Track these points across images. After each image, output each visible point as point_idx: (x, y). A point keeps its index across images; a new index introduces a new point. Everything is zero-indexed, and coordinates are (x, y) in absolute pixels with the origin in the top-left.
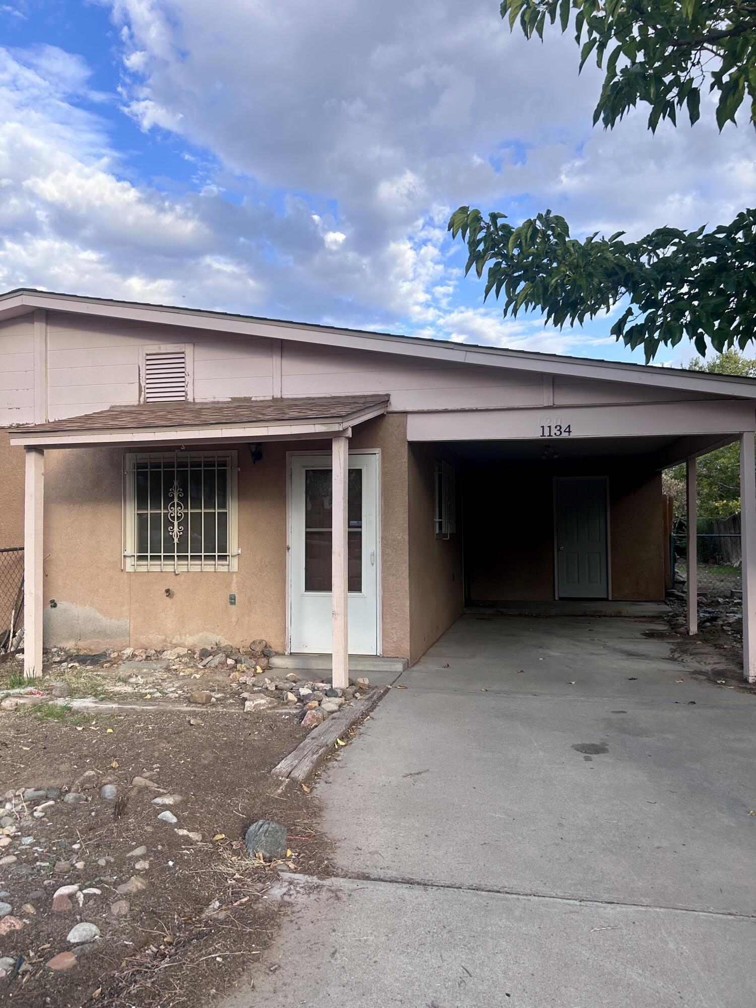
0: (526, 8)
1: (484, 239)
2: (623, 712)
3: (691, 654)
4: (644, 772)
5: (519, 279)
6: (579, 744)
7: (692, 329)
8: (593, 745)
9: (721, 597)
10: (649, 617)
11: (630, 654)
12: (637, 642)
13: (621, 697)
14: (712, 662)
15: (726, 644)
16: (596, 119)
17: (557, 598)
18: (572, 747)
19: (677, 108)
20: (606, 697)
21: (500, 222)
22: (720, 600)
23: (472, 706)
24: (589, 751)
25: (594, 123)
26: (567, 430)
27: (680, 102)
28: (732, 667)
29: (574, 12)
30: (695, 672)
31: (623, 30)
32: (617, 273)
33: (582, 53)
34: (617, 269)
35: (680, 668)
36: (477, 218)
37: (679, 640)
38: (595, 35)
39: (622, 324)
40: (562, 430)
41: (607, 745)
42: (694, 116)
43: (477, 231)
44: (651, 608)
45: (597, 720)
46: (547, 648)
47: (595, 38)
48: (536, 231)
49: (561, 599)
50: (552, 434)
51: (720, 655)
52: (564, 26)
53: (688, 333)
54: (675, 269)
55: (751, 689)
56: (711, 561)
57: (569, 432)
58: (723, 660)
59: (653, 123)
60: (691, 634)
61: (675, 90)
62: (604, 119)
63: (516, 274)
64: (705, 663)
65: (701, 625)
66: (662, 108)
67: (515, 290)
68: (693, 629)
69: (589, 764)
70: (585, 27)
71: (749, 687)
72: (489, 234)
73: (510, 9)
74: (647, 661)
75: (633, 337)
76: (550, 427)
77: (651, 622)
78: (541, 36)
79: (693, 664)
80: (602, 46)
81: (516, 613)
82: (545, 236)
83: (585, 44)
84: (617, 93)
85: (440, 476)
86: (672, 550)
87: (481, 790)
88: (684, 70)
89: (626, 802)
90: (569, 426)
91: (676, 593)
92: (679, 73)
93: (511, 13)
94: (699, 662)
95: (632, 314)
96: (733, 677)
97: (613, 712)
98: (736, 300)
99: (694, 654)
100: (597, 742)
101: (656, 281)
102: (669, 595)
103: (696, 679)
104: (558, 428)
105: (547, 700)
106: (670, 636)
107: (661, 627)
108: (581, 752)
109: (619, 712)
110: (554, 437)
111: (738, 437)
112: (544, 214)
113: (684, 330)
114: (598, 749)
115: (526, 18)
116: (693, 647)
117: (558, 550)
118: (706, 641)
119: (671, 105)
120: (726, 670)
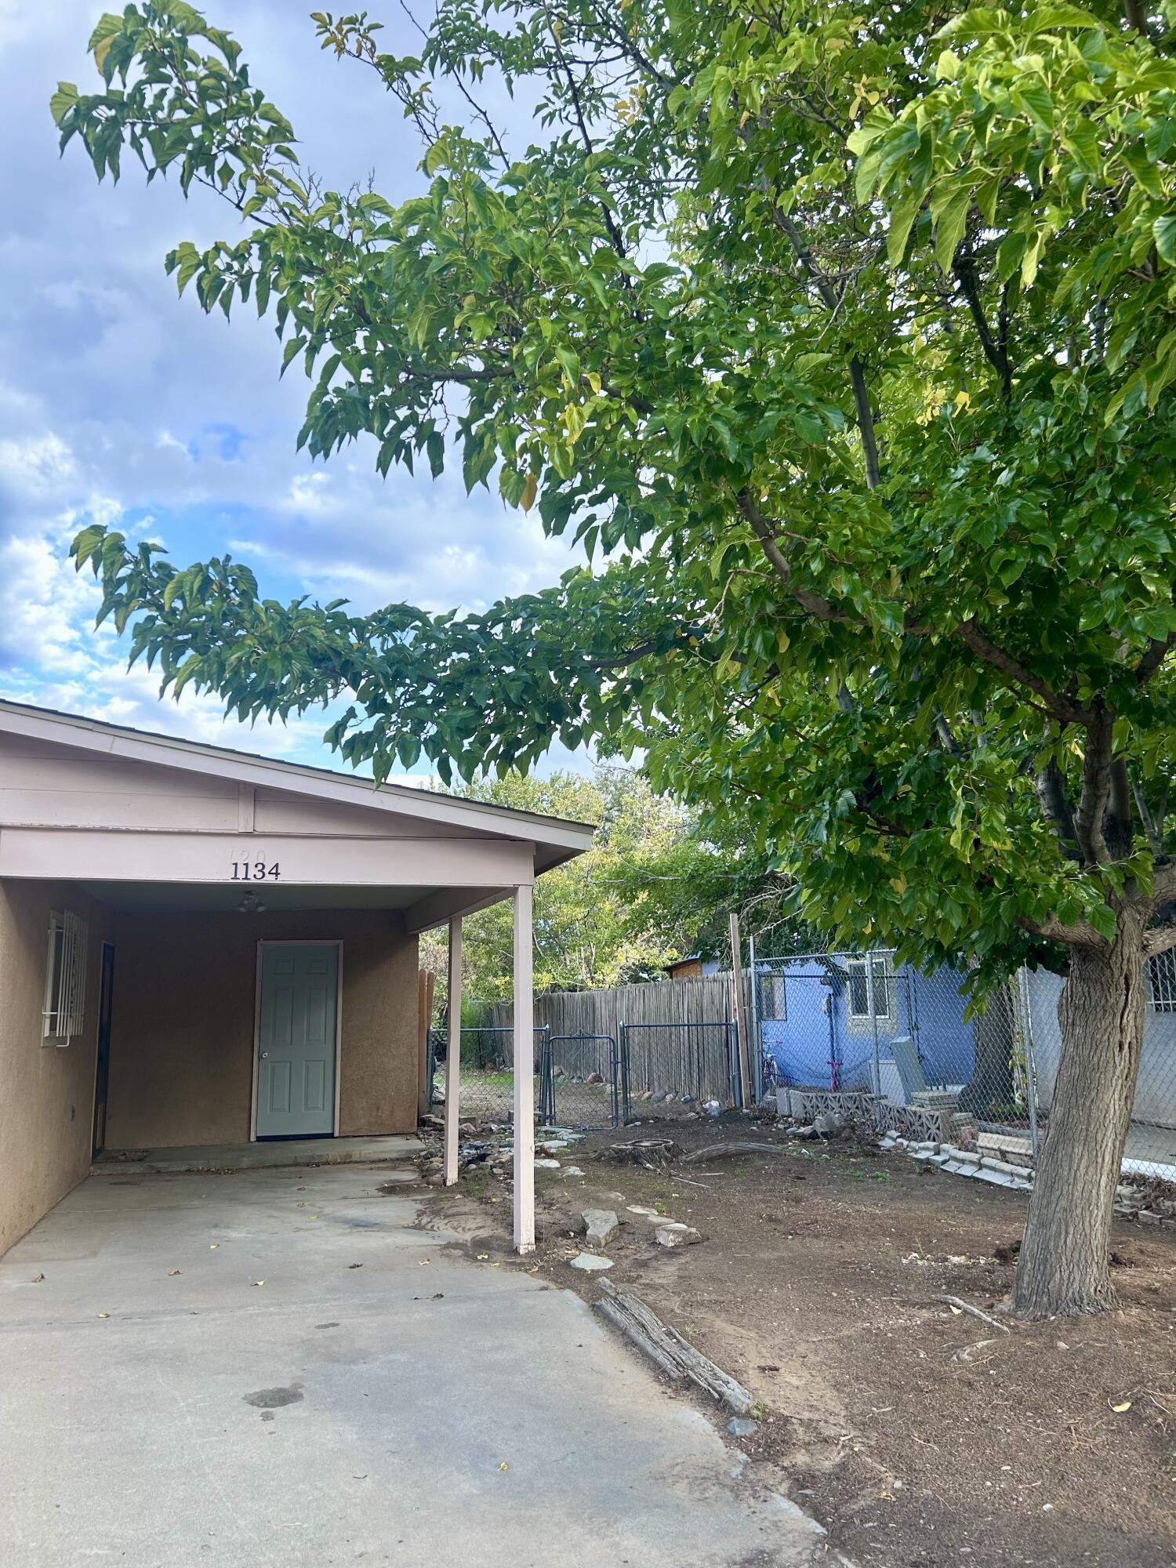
0: (204, 272)
1: (129, 579)
2: (334, 1325)
3: (446, 1217)
4: (353, 1426)
5: (185, 645)
6: (256, 1393)
7: (435, 746)
8: (280, 1390)
9: (493, 1122)
10: (392, 1160)
11: (358, 1225)
12: (370, 1203)
13: (335, 1299)
14: (474, 1226)
15: (495, 1196)
16: (300, 444)
17: (253, 1138)
18: (244, 1399)
19: (415, 452)
20: (310, 1302)
21: (155, 557)
22: (494, 1127)
23: (76, 1349)
24: (270, 1403)
25: (299, 448)
26: (274, 871)
27: (419, 446)
28: (500, 1232)
29: (275, 297)
30: (449, 1246)
31: (344, 337)
32: (330, 659)
33: (286, 351)
34: (330, 653)
35: (430, 1241)
36: (118, 546)
37: (431, 1196)
38: (305, 332)
39: (341, 729)
40: (266, 871)
41: (302, 1387)
42: (437, 468)
43: (117, 565)
44: (396, 1146)
45: (290, 1345)
46: (228, 1227)
47: (305, 337)
48: (207, 581)
49: (259, 1139)
50: (250, 876)
51: (486, 1214)
52: (262, 310)
53: (427, 753)
54: (412, 664)
55: (522, 1264)
56: (489, 1065)
57: (277, 874)
58: (489, 1222)
59: (383, 465)
60: (449, 1183)
61: (411, 430)
62: (310, 446)
63: (180, 638)
64: (464, 1229)
65: (462, 1170)
66: (393, 449)
67: (176, 660)
68: (452, 1176)
69: (270, 1426)
70: (291, 319)
71: (518, 1260)
72: (136, 573)
73: (180, 266)
74: (381, 1234)
75: (357, 748)
76: (246, 865)
77: (394, 1169)
78: (227, 314)
79: (446, 1231)
80: (313, 350)
81: (183, 1169)
82: (224, 592)
83: (290, 341)
84: (329, 417)
85: (59, 936)
86: (430, 1052)
87: (69, 1508)
88: (422, 406)
89: (319, 1485)
90: (277, 865)
91: (434, 1119)
92: (416, 408)
93: (181, 272)
94: (455, 1229)
95: (355, 716)
96: (499, 1248)
97: (319, 1327)
98: (492, 714)
99: (449, 1216)
100: (286, 1384)
101: (386, 676)
102: (422, 1122)
103: (449, 1256)
104: (260, 867)
105: (213, 1320)
106: (419, 1190)
107: (407, 1176)
108: (258, 1406)
109: (326, 1326)
110: (253, 880)
111: (511, 892)
112: (221, 559)
113: (423, 747)
114: (284, 1397)
115: (204, 284)
116: (449, 1204)
117: (260, 1058)
118: (468, 1193)
119: (408, 447)
120: (491, 1237)
